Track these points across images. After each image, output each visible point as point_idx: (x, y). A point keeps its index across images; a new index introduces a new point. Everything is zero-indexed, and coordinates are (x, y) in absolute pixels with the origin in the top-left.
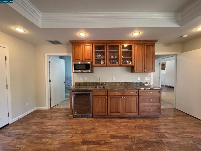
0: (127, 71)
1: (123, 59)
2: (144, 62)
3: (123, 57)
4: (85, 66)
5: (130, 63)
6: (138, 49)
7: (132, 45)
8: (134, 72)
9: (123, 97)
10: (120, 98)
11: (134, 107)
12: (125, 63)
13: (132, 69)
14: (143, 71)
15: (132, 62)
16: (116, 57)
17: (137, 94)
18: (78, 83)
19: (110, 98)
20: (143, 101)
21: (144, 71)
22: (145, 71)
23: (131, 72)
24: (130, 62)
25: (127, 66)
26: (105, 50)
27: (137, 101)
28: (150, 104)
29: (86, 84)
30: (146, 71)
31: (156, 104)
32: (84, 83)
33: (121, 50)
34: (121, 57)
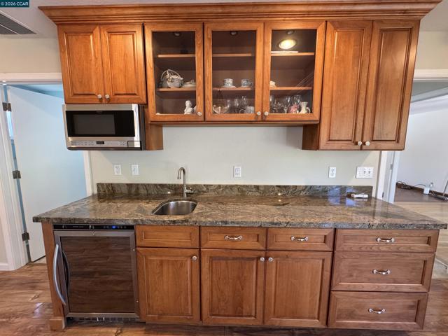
0: (290, 142)
1: (273, 93)
2: (361, 108)
3: (272, 83)
4: (111, 120)
5: (304, 111)
6: (342, 47)
7: (315, 31)
8: (317, 148)
9: (266, 258)
10: (251, 259)
11: (309, 296)
12: (281, 111)
13: (309, 136)
14: (356, 144)
15: (310, 106)
16: (245, 87)
17: (328, 247)
18: (108, 185)
19: (212, 259)
20: (351, 276)
21: (360, 143)
22: (364, 144)
23: (304, 148)
24: (304, 105)
25: (290, 125)
26: (198, 55)
27: (327, 274)
28: (383, 286)
29: (138, 189)
30: (368, 143)
31: (406, 287)
32: (130, 185)
33: (264, 53)
34: (265, 82)
